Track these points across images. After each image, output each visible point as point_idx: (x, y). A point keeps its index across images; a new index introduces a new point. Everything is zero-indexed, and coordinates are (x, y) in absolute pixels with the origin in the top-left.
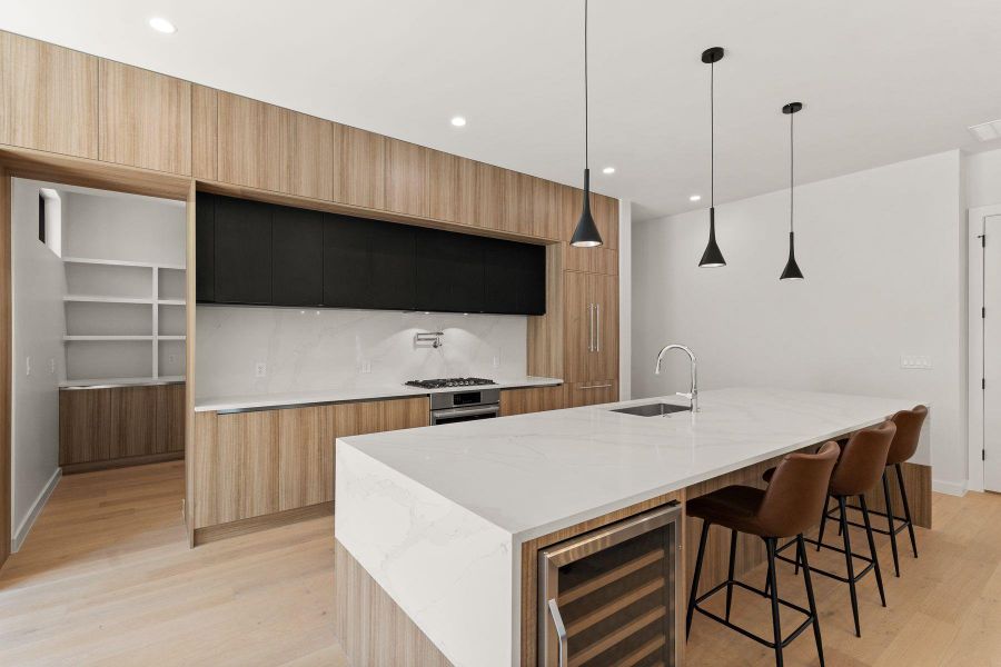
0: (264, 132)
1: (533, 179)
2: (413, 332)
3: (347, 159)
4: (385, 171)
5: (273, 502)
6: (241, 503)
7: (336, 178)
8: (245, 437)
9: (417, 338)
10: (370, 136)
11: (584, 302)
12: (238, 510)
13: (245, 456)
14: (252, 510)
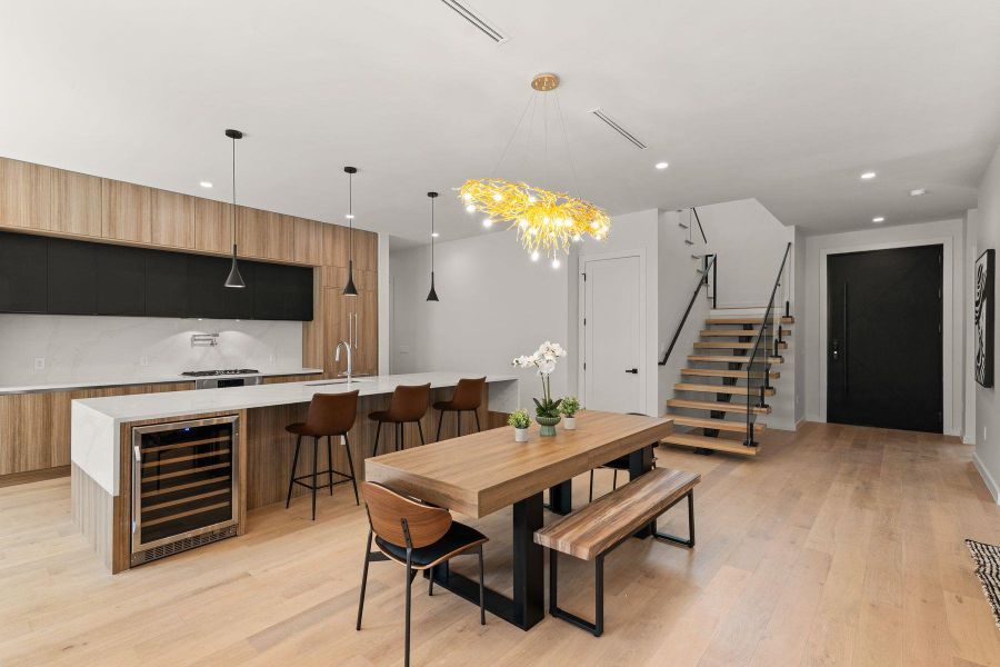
0: (37, 184)
1: (294, 219)
2: (190, 334)
3: (115, 204)
4: (151, 213)
5: (45, 460)
6: (17, 460)
7: (105, 220)
8: (20, 412)
9: (194, 339)
10: (137, 188)
11: (343, 311)
12: (13, 466)
13: (20, 425)
14: (27, 465)
